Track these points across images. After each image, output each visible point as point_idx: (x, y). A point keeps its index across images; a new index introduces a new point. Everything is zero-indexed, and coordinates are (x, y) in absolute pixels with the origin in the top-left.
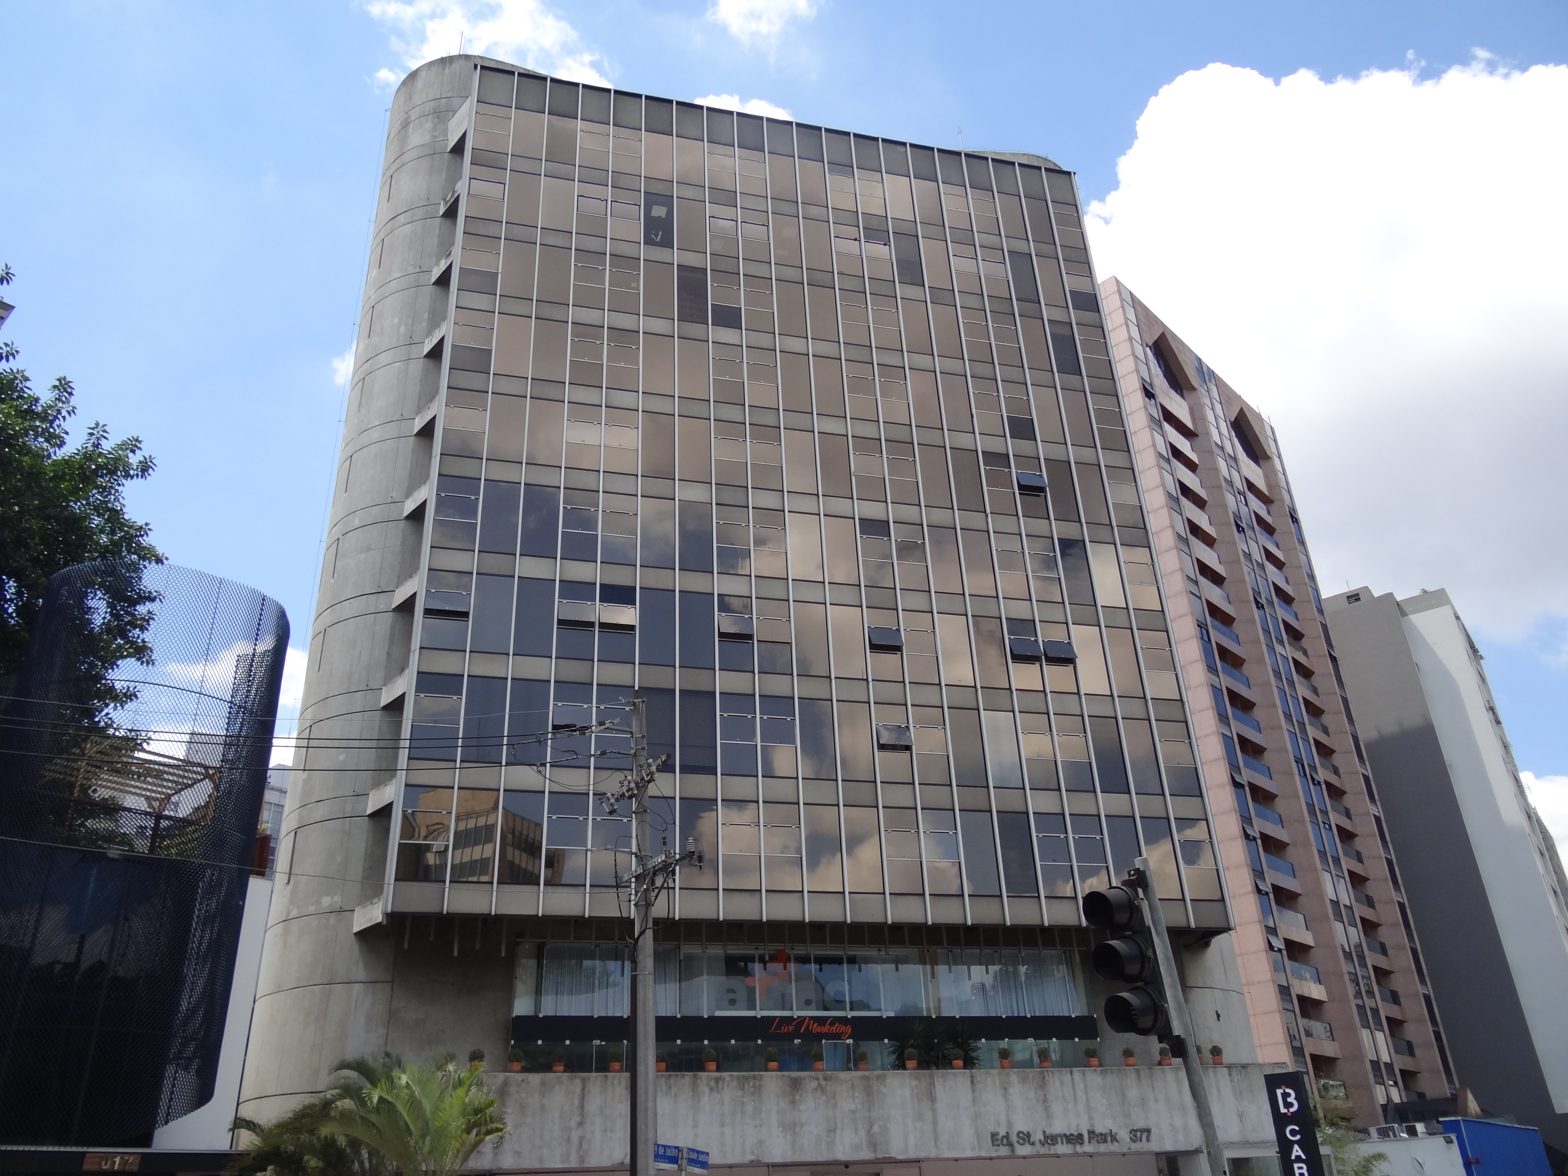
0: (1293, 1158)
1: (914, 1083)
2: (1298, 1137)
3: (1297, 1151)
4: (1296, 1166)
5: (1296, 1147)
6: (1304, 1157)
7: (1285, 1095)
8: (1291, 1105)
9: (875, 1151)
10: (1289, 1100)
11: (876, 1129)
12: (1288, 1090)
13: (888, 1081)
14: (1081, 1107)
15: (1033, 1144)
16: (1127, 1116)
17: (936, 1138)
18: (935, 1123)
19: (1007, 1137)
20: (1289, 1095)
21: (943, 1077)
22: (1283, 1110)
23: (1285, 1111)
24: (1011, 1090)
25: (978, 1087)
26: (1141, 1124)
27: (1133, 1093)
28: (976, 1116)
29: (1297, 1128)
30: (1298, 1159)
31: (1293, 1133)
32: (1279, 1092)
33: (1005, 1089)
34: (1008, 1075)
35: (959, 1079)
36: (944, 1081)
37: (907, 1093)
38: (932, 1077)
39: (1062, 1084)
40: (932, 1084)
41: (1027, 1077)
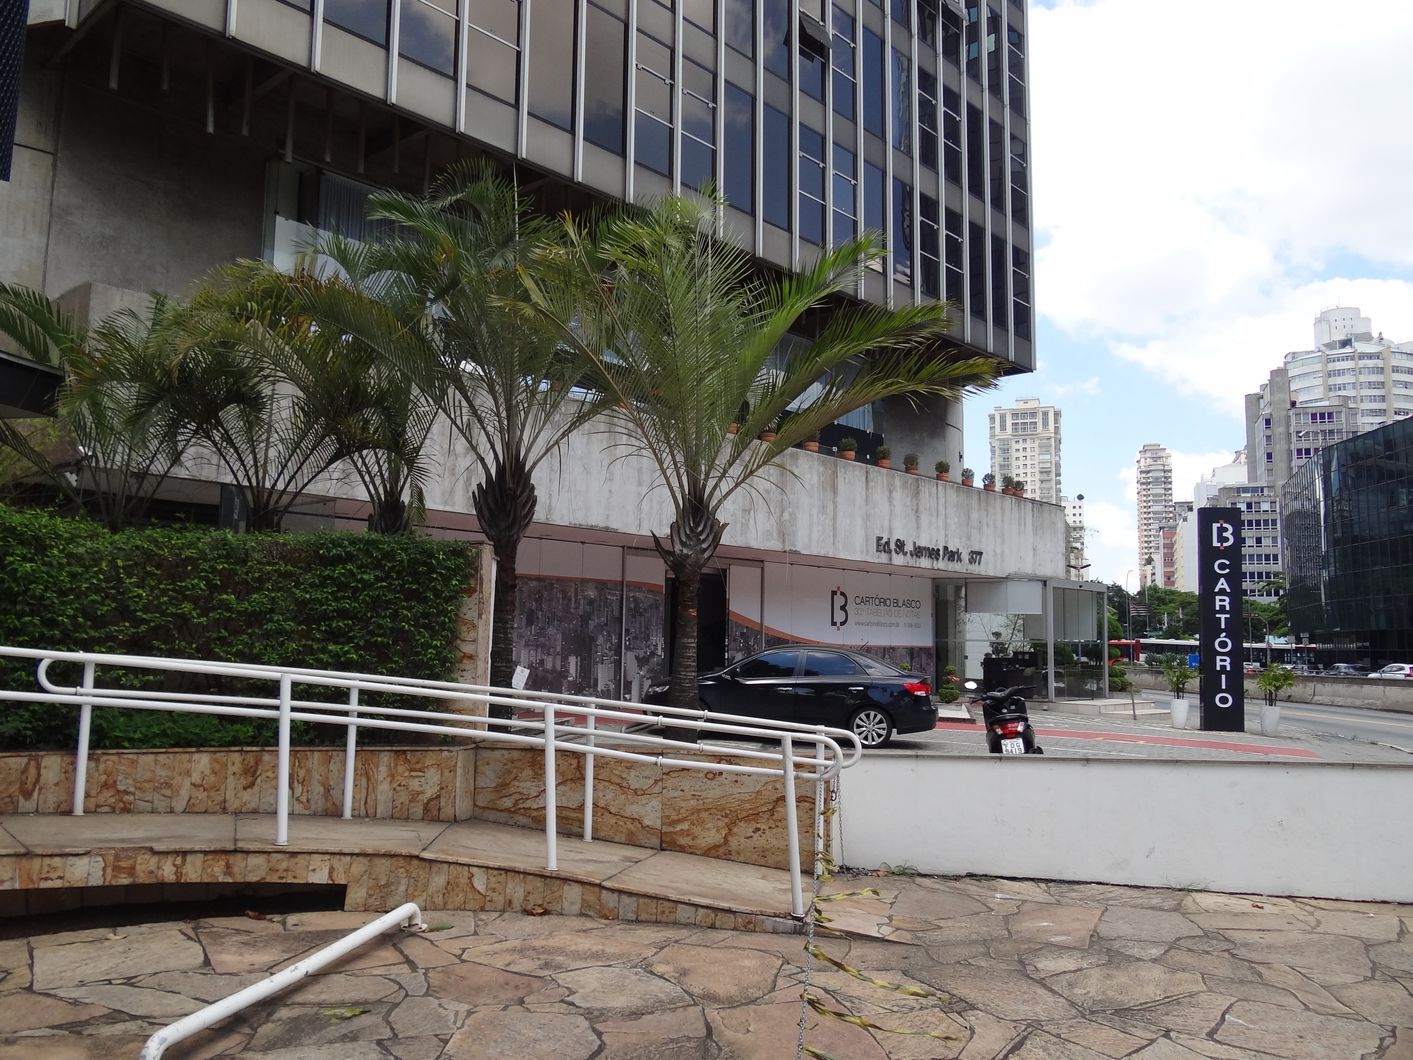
0: (1216, 590)
1: (821, 469)
2: (1227, 571)
3: (1222, 584)
4: (1218, 598)
5: (1222, 580)
6: (1228, 590)
7: (1221, 530)
8: (1227, 539)
9: (784, 542)
10: (1224, 534)
11: (786, 516)
12: (1225, 525)
13: (800, 461)
14: (941, 522)
15: (905, 554)
16: (969, 538)
17: (835, 536)
18: (835, 518)
19: (888, 543)
20: (1226, 530)
21: (844, 467)
22: (1216, 544)
23: (1219, 545)
24: (894, 494)
25: (871, 484)
26: (976, 549)
27: (975, 515)
28: (867, 517)
29: (1228, 563)
30: (1222, 592)
31: (1222, 566)
32: (1215, 526)
33: (891, 492)
34: (893, 477)
35: (857, 473)
36: (845, 473)
37: (815, 478)
38: (836, 466)
39: (930, 495)
40: (835, 473)
41: (906, 483)
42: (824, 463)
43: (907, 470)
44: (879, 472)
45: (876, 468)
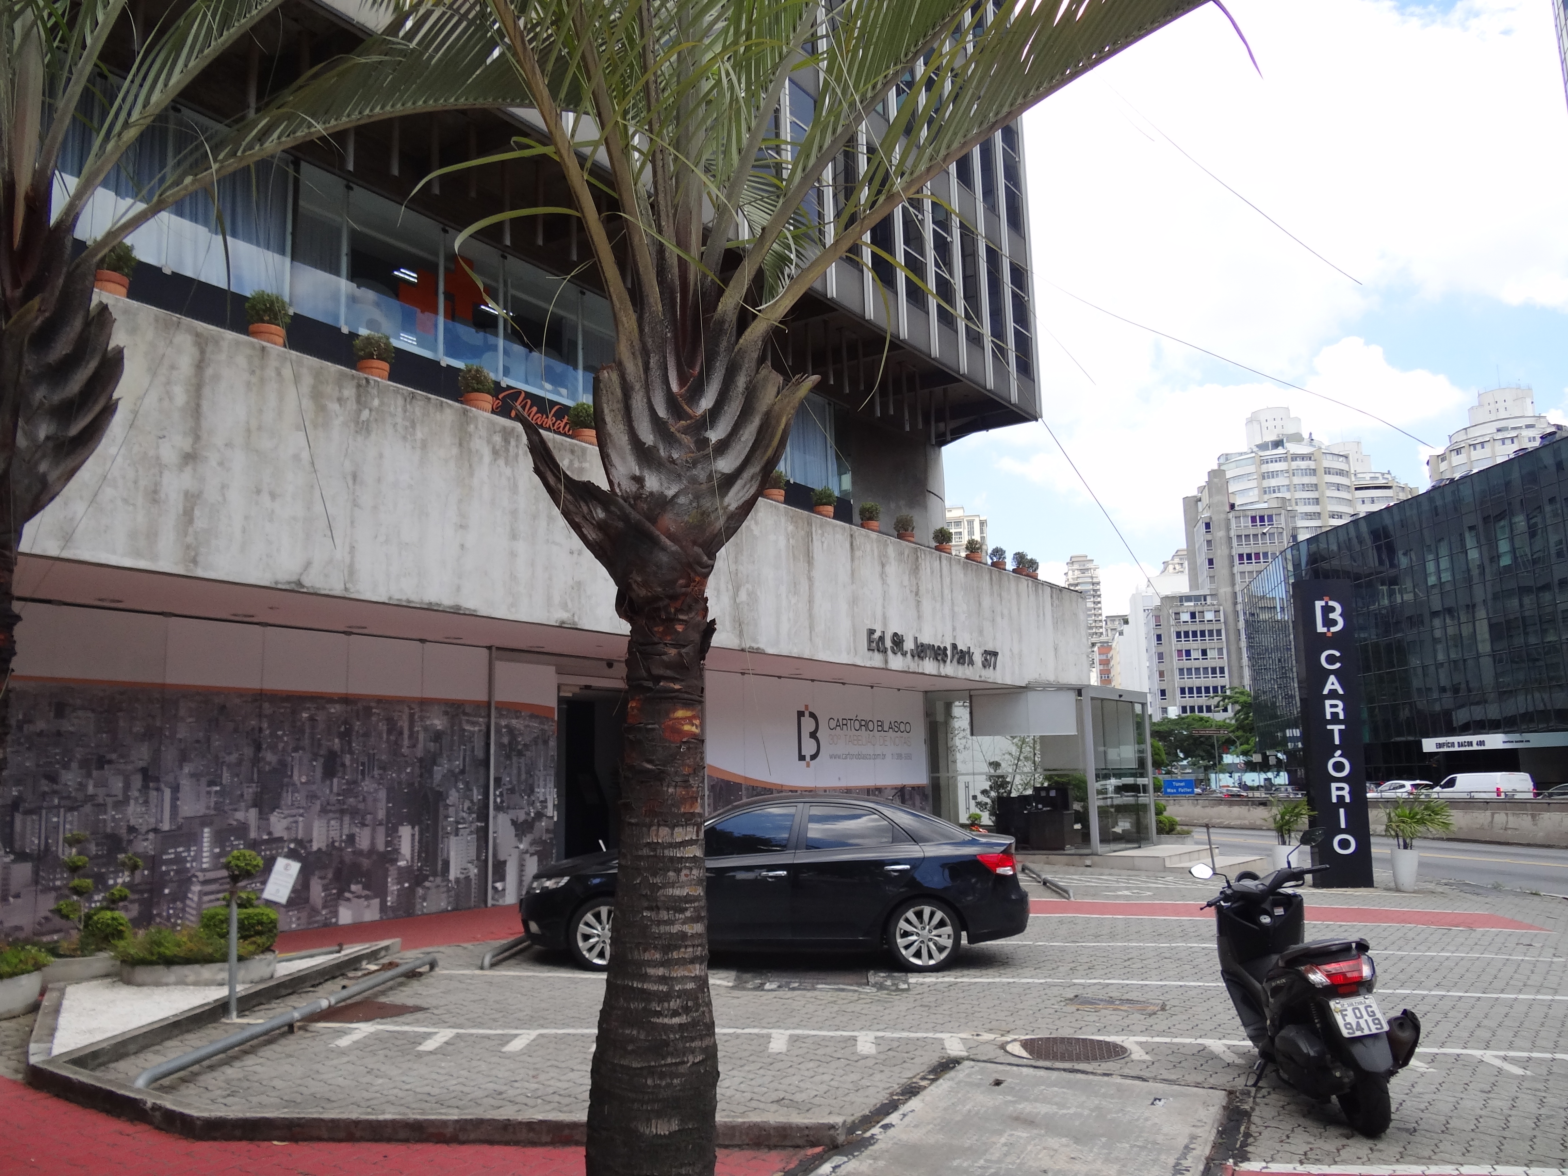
0: (1326, 692)
1: (791, 528)
2: (1338, 665)
3: (1332, 684)
4: (1328, 703)
5: (1332, 678)
6: (1341, 692)
7: (1327, 610)
8: (1334, 623)
9: (741, 634)
10: (1331, 616)
11: (743, 596)
12: (1331, 603)
13: (761, 515)
14: (947, 610)
15: (904, 654)
16: (981, 632)
17: (811, 628)
18: (811, 601)
19: (882, 639)
20: (1333, 609)
21: (821, 526)
22: (1321, 629)
23: (1325, 630)
24: (887, 569)
25: (858, 553)
26: (990, 648)
27: (986, 602)
28: (854, 601)
29: (1337, 654)
30: (1333, 694)
31: (1331, 659)
32: (1319, 604)
33: (883, 566)
34: (886, 545)
35: (839, 536)
36: (823, 535)
37: (782, 542)
38: (810, 524)
39: (932, 572)
40: (809, 534)
41: (902, 554)
42: (793, 519)
43: (900, 537)
44: (868, 536)
45: (864, 531)
